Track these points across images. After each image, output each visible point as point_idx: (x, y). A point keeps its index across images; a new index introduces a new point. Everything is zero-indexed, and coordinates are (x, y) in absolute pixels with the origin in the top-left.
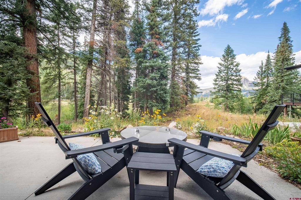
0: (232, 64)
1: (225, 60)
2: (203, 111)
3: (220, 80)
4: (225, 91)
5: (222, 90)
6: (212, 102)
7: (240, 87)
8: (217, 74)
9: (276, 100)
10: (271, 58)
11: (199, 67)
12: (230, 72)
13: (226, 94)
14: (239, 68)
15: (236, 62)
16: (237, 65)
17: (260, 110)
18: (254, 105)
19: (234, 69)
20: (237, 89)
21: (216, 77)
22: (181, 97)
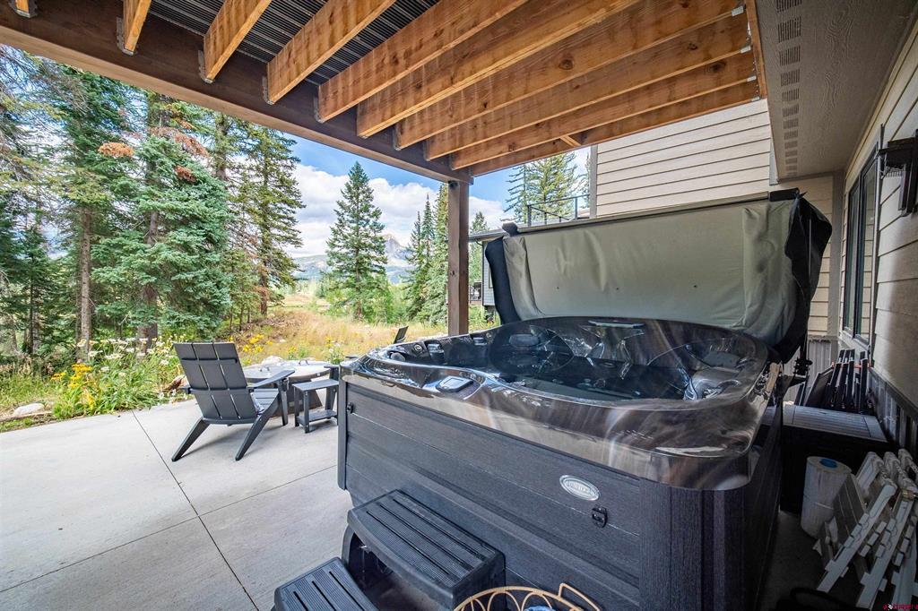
0: (366, 210)
1: (352, 197)
2: (314, 325)
3: (341, 244)
4: (354, 271)
5: (348, 269)
6: (322, 296)
7: (384, 265)
8: (336, 228)
9: (439, 294)
10: (431, 208)
11: (294, 212)
12: (362, 228)
13: (357, 280)
14: (381, 221)
15: (373, 207)
16: (377, 214)
17: (419, 313)
18: (409, 303)
19: (371, 223)
20: (378, 269)
21: (333, 237)
22: (257, 294)
